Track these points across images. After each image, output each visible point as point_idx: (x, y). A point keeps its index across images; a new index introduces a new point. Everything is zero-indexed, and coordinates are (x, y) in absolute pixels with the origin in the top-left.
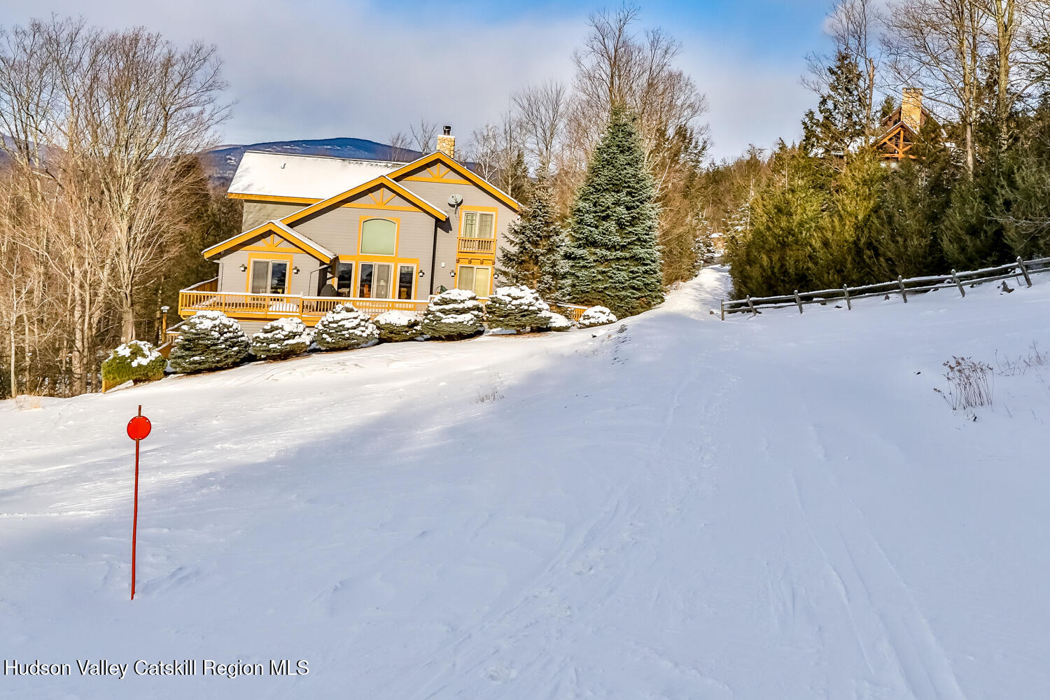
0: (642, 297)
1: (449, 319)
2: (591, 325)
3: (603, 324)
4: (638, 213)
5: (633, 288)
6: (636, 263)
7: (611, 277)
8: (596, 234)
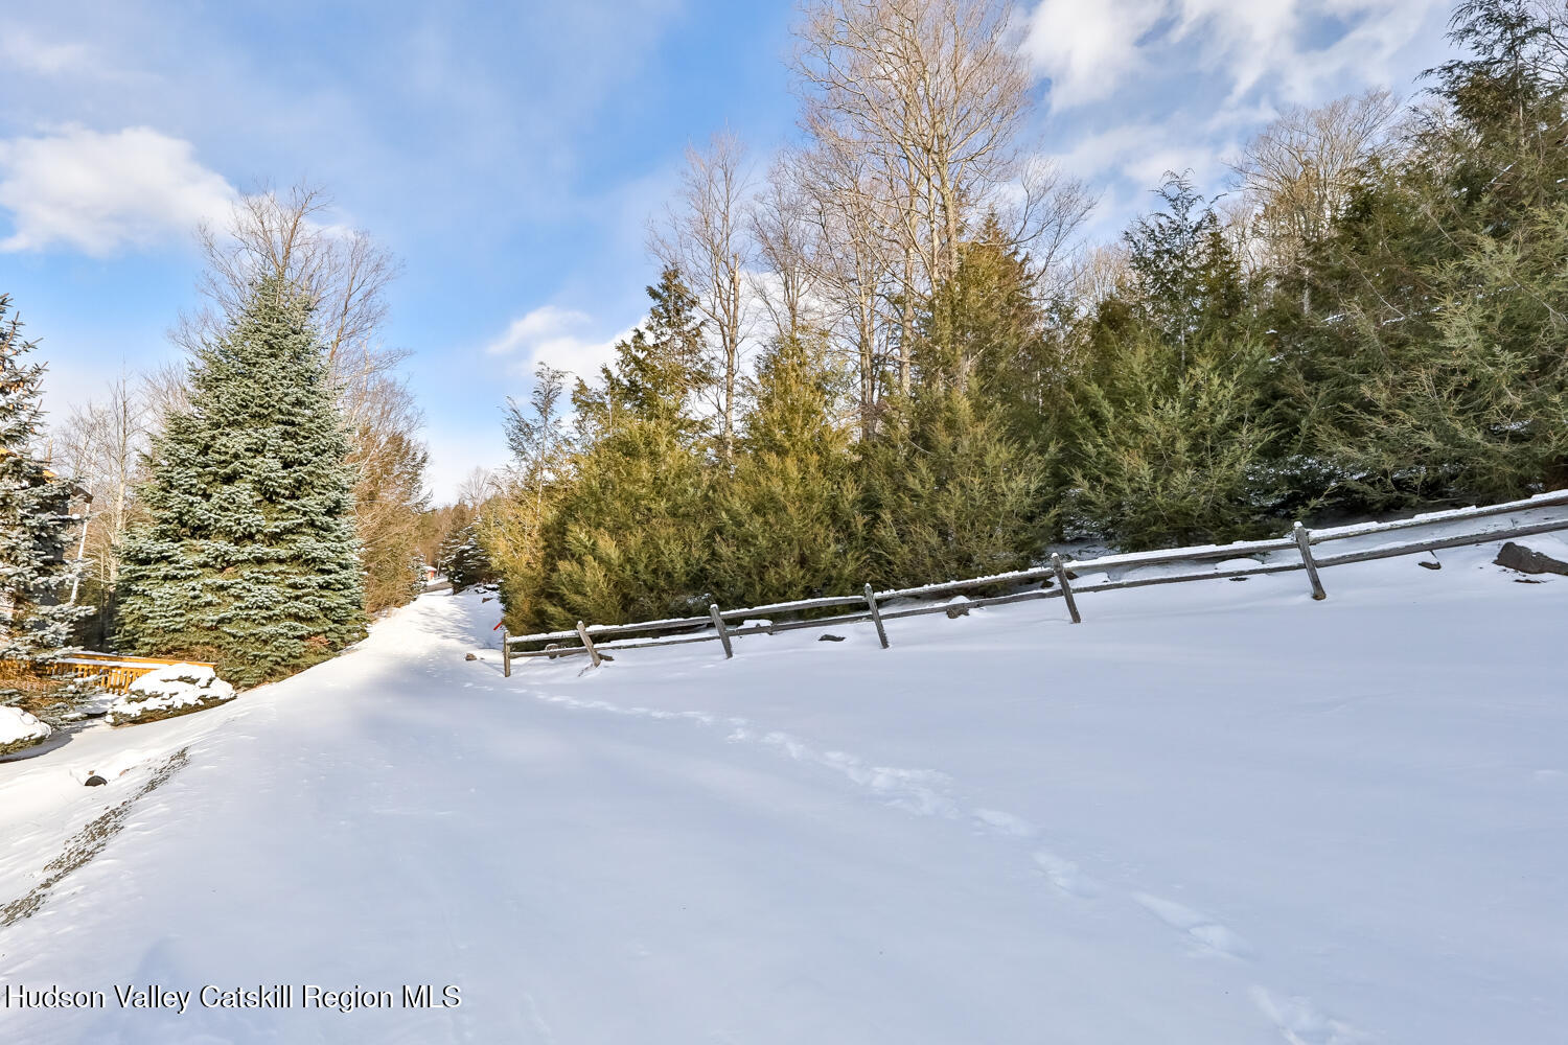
0: (317, 634)
2: (148, 717)
4: (310, 474)
5: (297, 617)
6: (304, 569)
7: (238, 597)
8: (202, 509)
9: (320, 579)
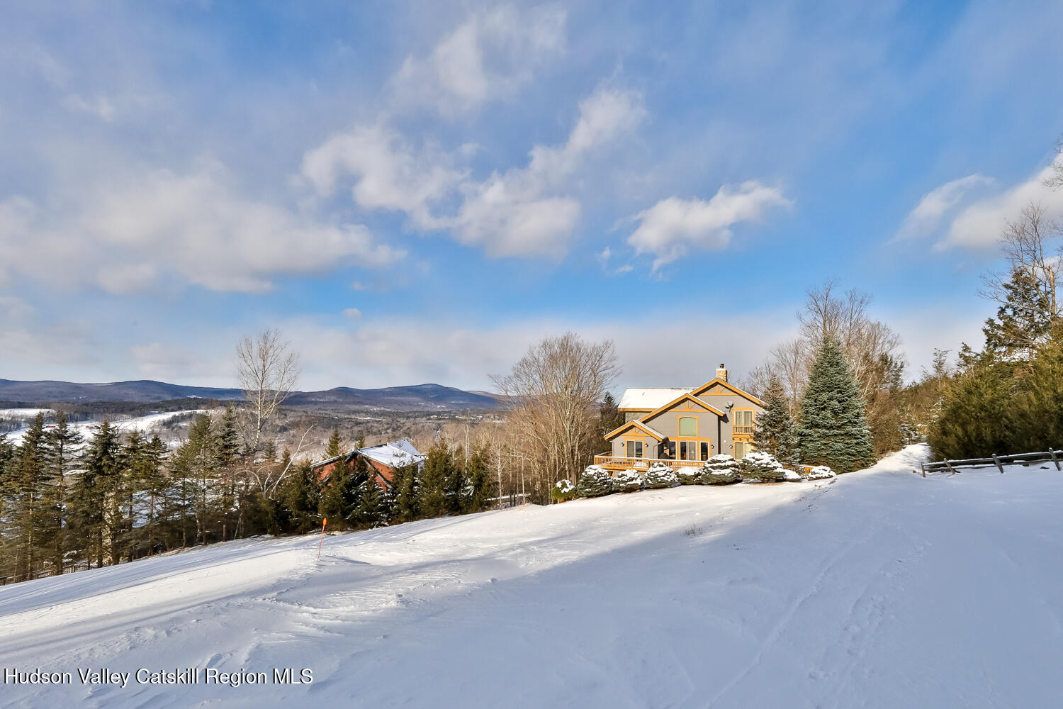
0: (857, 460)
1: (716, 472)
2: (817, 478)
3: (826, 478)
4: (847, 404)
5: (849, 454)
6: (849, 437)
7: (831, 447)
8: (818, 420)
9: (855, 441)
